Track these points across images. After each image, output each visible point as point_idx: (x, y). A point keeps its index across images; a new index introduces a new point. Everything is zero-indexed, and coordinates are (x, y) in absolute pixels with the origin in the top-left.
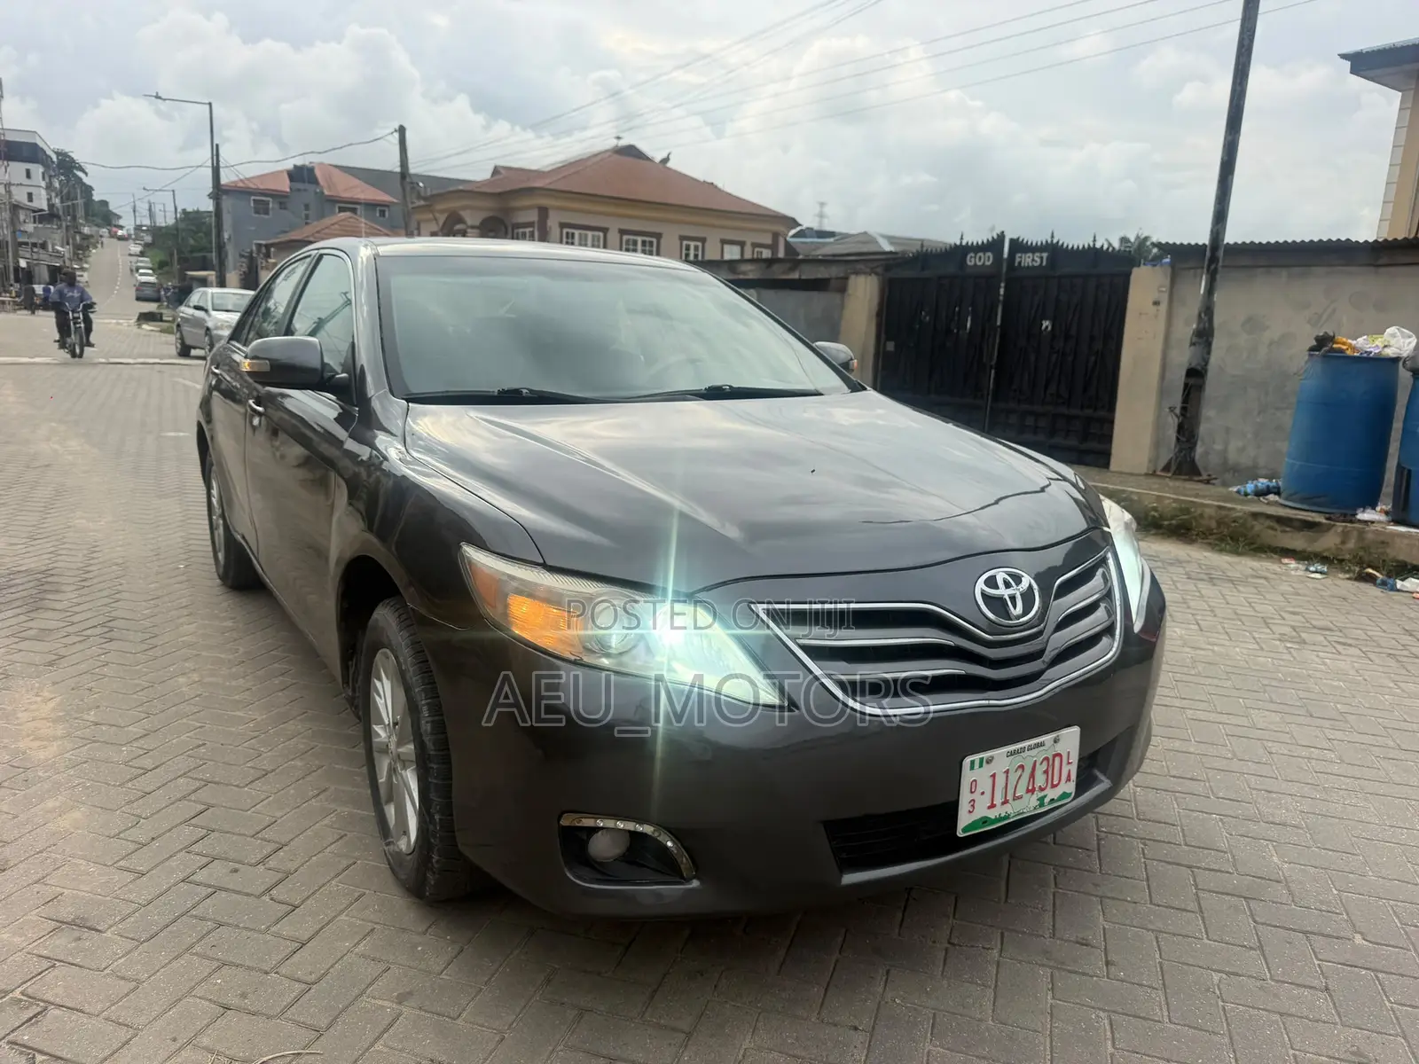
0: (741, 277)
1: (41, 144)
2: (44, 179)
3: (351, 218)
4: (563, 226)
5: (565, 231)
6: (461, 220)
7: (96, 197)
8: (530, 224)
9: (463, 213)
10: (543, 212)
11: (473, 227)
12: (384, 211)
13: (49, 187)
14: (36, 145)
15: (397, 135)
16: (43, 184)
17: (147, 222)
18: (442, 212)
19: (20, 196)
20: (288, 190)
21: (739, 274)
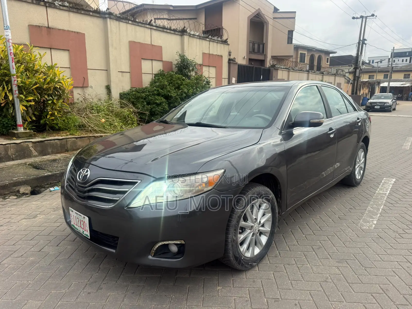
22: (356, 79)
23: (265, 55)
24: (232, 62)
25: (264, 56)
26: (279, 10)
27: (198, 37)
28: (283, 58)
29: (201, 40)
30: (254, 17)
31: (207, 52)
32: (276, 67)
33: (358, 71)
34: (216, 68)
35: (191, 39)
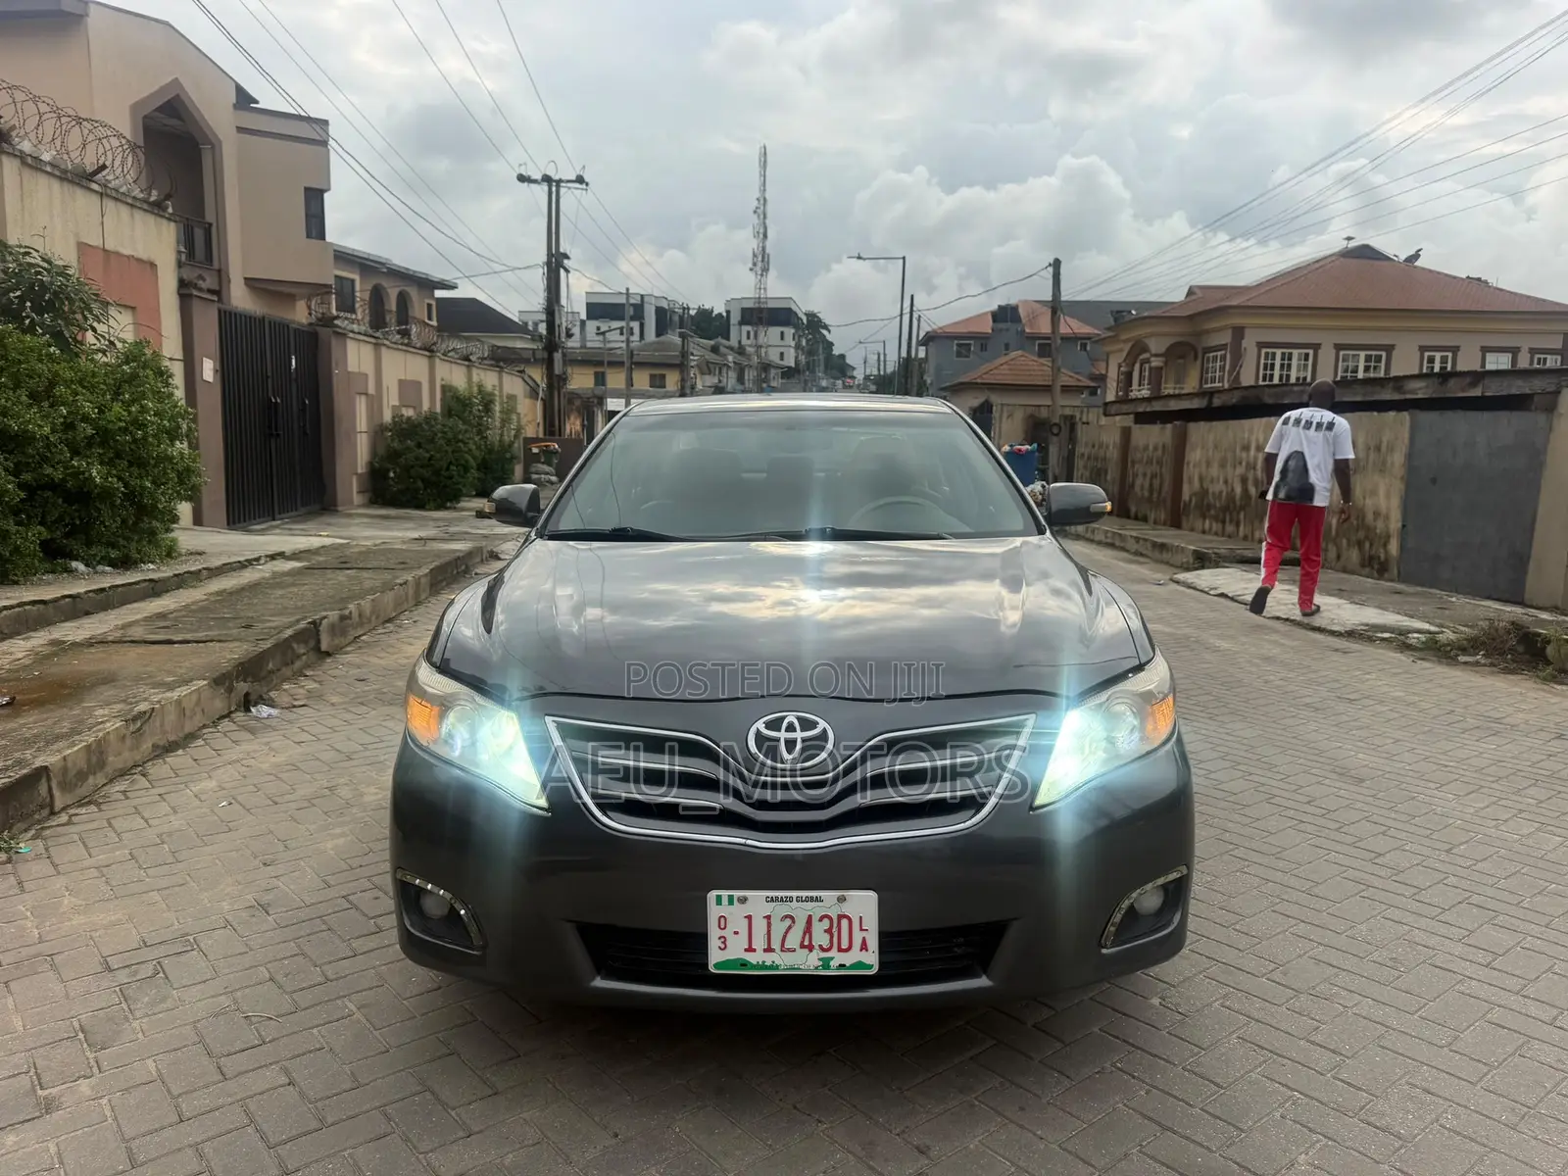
0: (1409, 396)
1: (794, 308)
2: (794, 339)
3: (1022, 356)
4: (1261, 345)
5: (1264, 351)
6: (1145, 349)
7: (836, 351)
8: (1223, 347)
9: (1147, 341)
10: (1239, 332)
11: (1156, 355)
12: (1085, 345)
13: (798, 347)
14: (790, 309)
15: (1051, 269)
16: (793, 344)
17: (875, 372)
18: (1125, 341)
19: (774, 356)
20: (990, 331)
21: (1404, 393)
22: (556, 385)
23: (219, 271)
24: (195, 293)
25: (215, 273)
26: (257, 102)
27: (57, 173)
28: (293, 290)
29: (65, 184)
30: (157, 110)
31: (96, 241)
32: (337, 326)
33: (558, 356)
34: (134, 315)
35: (27, 173)
